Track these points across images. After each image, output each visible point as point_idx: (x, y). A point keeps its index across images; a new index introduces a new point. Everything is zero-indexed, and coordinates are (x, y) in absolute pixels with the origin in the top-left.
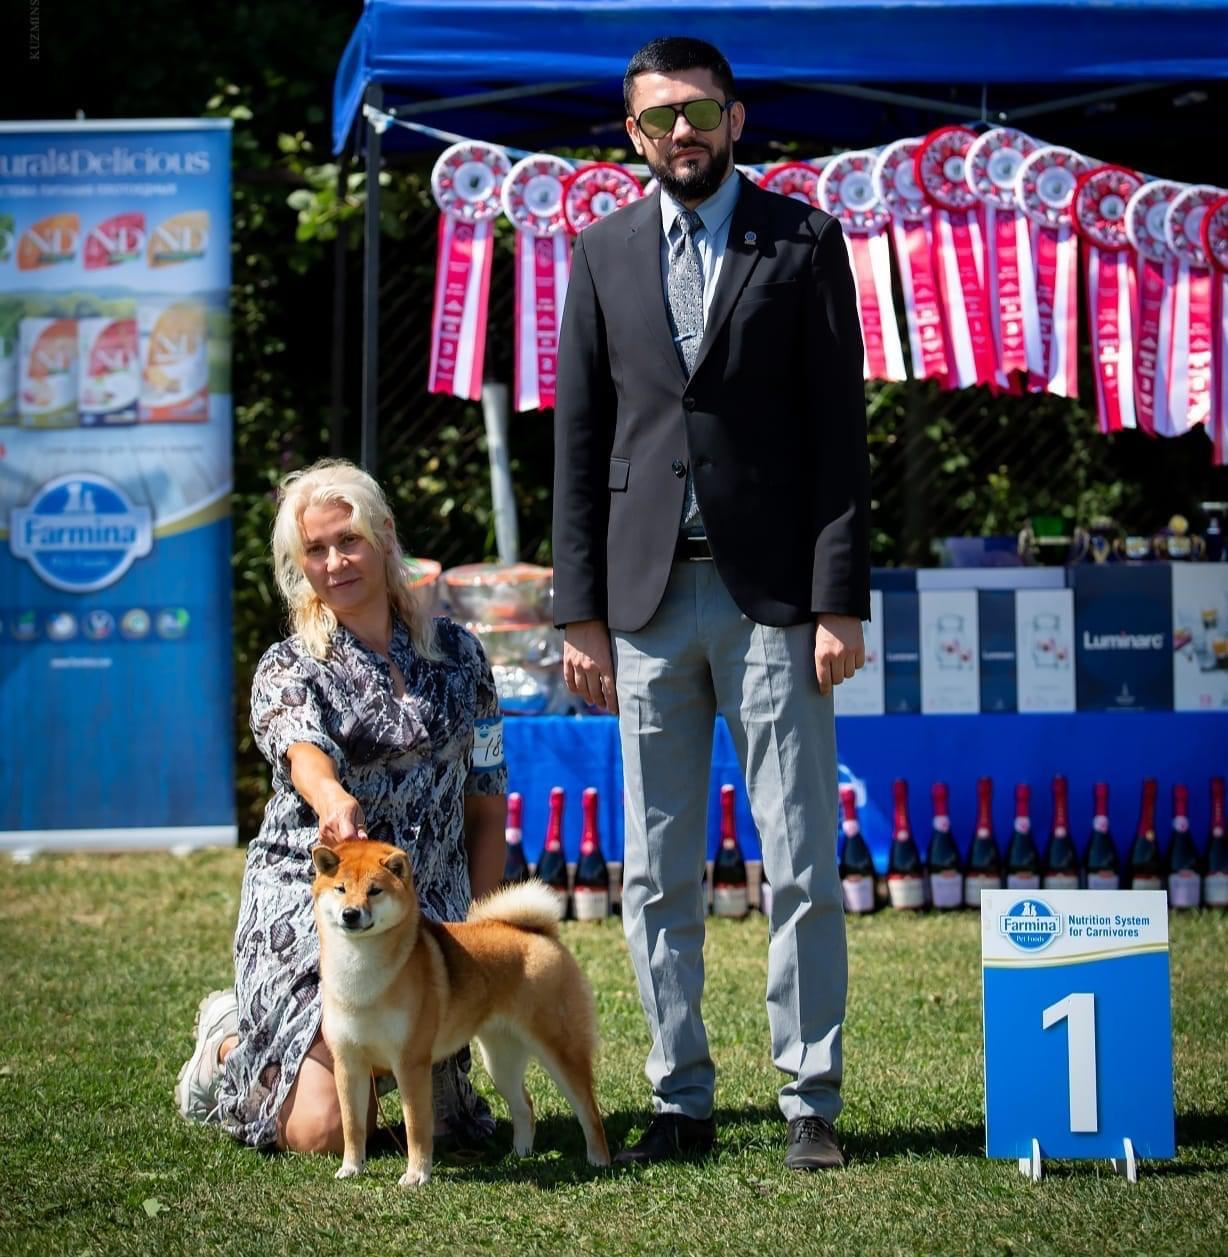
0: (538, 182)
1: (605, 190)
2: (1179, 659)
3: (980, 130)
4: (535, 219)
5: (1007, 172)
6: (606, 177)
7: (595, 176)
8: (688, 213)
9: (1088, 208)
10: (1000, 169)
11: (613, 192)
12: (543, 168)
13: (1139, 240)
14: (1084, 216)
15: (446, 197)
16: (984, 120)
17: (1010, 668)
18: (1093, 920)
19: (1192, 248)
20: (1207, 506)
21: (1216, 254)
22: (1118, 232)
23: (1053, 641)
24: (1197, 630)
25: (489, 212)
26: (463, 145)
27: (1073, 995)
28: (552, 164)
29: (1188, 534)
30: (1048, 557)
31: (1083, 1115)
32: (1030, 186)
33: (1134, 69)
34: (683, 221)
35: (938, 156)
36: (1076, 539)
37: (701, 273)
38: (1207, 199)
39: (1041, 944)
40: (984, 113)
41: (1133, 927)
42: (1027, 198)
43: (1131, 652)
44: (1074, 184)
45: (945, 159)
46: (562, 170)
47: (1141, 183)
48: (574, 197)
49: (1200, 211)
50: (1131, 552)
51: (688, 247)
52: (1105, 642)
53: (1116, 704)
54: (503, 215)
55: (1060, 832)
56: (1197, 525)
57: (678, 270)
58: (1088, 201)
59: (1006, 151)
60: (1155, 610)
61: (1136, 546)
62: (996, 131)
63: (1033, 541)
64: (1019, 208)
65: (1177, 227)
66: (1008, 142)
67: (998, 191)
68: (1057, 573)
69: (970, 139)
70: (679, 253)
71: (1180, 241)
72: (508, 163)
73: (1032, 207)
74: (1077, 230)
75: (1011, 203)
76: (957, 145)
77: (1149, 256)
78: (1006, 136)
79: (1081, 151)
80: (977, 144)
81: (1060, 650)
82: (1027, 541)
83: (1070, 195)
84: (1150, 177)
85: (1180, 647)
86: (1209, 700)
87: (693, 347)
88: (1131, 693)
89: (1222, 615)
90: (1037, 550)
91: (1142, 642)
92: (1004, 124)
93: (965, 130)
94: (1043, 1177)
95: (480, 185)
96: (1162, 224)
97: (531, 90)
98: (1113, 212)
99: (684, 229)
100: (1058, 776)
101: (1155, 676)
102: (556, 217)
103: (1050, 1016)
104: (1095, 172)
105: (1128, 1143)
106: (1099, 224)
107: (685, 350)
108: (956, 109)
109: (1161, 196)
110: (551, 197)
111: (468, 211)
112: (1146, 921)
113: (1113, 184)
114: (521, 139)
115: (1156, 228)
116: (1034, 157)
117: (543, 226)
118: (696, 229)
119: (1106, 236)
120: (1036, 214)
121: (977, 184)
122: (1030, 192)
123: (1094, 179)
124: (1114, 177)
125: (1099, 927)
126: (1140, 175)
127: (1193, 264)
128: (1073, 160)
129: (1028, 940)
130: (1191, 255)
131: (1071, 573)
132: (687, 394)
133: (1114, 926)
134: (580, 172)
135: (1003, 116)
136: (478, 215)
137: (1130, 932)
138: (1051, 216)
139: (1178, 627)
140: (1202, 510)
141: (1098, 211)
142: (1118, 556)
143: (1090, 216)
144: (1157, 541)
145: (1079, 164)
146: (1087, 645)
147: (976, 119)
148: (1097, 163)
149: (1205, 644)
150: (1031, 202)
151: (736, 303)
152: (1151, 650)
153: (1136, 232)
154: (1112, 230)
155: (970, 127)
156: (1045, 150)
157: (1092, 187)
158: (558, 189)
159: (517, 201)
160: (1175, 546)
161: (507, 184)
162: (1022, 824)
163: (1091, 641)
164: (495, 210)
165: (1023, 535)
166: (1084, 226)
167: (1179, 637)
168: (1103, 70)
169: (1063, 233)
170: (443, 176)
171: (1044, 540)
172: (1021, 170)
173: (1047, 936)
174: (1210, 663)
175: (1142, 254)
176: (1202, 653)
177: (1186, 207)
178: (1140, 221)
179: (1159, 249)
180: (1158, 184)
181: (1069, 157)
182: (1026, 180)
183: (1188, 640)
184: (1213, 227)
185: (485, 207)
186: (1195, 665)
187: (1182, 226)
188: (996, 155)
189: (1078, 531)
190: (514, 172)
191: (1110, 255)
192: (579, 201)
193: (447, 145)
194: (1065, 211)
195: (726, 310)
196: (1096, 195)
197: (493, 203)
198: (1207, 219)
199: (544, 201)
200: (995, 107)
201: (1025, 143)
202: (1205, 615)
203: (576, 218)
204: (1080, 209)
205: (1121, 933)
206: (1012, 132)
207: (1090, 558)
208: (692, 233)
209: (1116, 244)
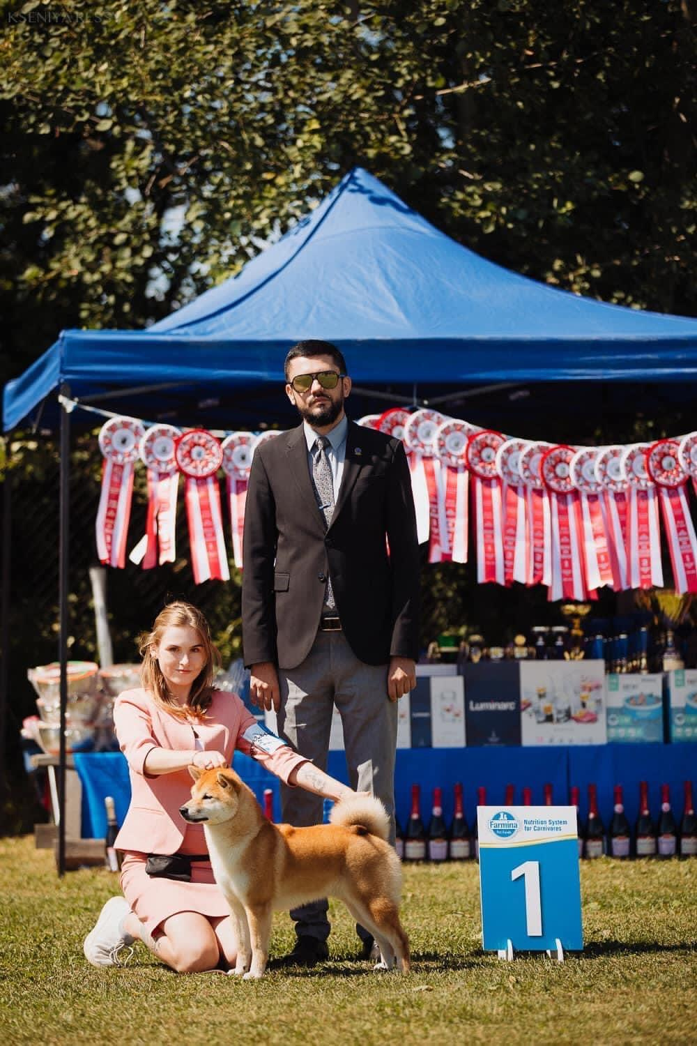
0: (161, 440)
1: (199, 445)
2: (525, 716)
3: (412, 411)
4: (159, 462)
5: (428, 435)
6: (200, 438)
7: (193, 437)
8: (322, 438)
9: (475, 455)
10: (424, 433)
11: (204, 446)
12: (163, 433)
13: (504, 473)
14: (473, 459)
15: (108, 449)
16: (415, 405)
17: (428, 722)
18: (537, 822)
19: (534, 478)
20: (537, 629)
21: (547, 481)
22: (491, 469)
23: (452, 706)
24: (535, 699)
25: (132, 458)
26: (116, 419)
27: (527, 863)
28: (168, 430)
29: (526, 645)
30: (446, 659)
31: (534, 927)
32: (442, 443)
33: (500, 375)
34: (320, 442)
35: (389, 426)
36: (462, 648)
37: (331, 471)
38: (541, 449)
39: (510, 835)
40: (415, 400)
41: (558, 826)
42: (440, 449)
43: (497, 713)
44: (466, 442)
45: (393, 427)
46: (174, 434)
47: (505, 440)
48: (181, 449)
49: (539, 456)
50: (493, 656)
51: (323, 457)
52: (482, 707)
53: (487, 742)
54: (140, 460)
55: (459, 816)
56: (531, 641)
57: (318, 471)
58: (475, 451)
59: (428, 422)
60: (510, 688)
61: (497, 653)
62: (422, 412)
63: (437, 650)
64: (435, 456)
65: (525, 466)
66: (428, 417)
67: (423, 446)
68: (452, 667)
69: (408, 415)
70: (318, 461)
71: (527, 474)
72: (143, 429)
73: (443, 455)
74: (469, 467)
75: (431, 453)
76: (400, 419)
77: (510, 483)
78: (428, 414)
79: (470, 422)
80: (410, 419)
81: (456, 711)
82: (434, 649)
83: (464, 448)
84: (509, 437)
85: (525, 709)
86: (542, 739)
87: (330, 513)
88: (497, 736)
89: (548, 690)
90: (439, 655)
91: (504, 706)
92: (427, 407)
93: (405, 411)
94: (515, 959)
95: (127, 442)
96: (517, 464)
97: (156, 387)
98: (489, 457)
99: (320, 447)
100: (457, 783)
101: (510, 725)
102: (171, 461)
103: (515, 874)
104: (478, 435)
105: (558, 942)
106: (482, 464)
107: (326, 514)
108: (399, 398)
109: (516, 448)
110: (168, 449)
111: (120, 457)
112: (565, 822)
113: (489, 441)
114: (150, 416)
115: (513, 467)
116: (444, 426)
117: (163, 466)
118: (327, 446)
119: (485, 471)
120: (445, 458)
121: (411, 441)
122: (442, 446)
123: (479, 438)
124: (490, 437)
125: (540, 826)
126: (504, 436)
127: (534, 486)
128: (466, 428)
129: (503, 833)
130: (533, 482)
131: (461, 667)
132: (327, 537)
133: (548, 825)
134: (184, 435)
135: (426, 402)
136: (126, 460)
137: (557, 828)
138: (454, 459)
139: (524, 698)
140: (534, 632)
141: (480, 457)
142: (486, 658)
143: (476, 460)
144: (508, 650)
145: (469, 430)
146: (472, 708)
147: (411, 404)
148: (480, 429)
149: (539, 707)
150: (442, 451)
151: (354, 486)
152: (508, 711)
153: (502, 468)
154: (489, 467)
155: (407, 408)
156: (449, 422)
157: (477, 443)
158: (173, 445)
159: (149, 452)
160: (520, 652)
161: (143, 442)
162: (437, 811)
163: (474, 706)
164: (135, 458)
165: (432, 646)
166: (473, 466)
167: (525, 704)
168: (483, 375)
169: (461, 469)
170: (105, 437)
171: (445, 649)
172: (437, 433)
173: (513, 831)
174: (542, 718)
175: (506, 482)
176: (537, 712)
177: (530, 454)
178: (504, 463)
179: (515, 478)
180: (515, 441)
181: (463, 426)
182: (440, 439)
183: (529, 705)
184: (546, 466)
185: (130, 455)
186: (534, 719)
187: (528, 465)
188: (422, 425)
189: (463, 644)
190: (147, 434)
191: (487, 482)
192: (184, 452)
193: (107, 419)
194: (462, 457)
195: (348, 490)
196: (479, 448)
197: (135, 453)
198: (543, 460)
199: (164, 451)
200: (421, 397)
201: (439, 418)
202: (539, 690)
203: (183, 461)
204: (470, 456)
205: (552, 829)
206: (431, 412)
207: (470, 659)
208: (324, 449)
209: (490, 476)
